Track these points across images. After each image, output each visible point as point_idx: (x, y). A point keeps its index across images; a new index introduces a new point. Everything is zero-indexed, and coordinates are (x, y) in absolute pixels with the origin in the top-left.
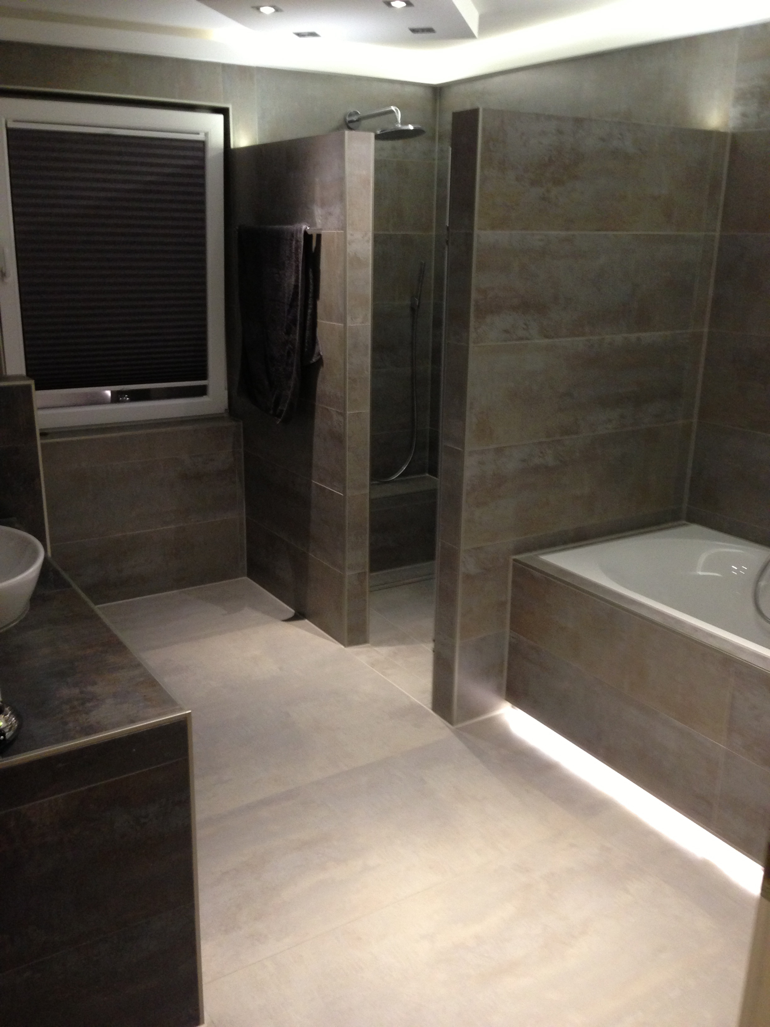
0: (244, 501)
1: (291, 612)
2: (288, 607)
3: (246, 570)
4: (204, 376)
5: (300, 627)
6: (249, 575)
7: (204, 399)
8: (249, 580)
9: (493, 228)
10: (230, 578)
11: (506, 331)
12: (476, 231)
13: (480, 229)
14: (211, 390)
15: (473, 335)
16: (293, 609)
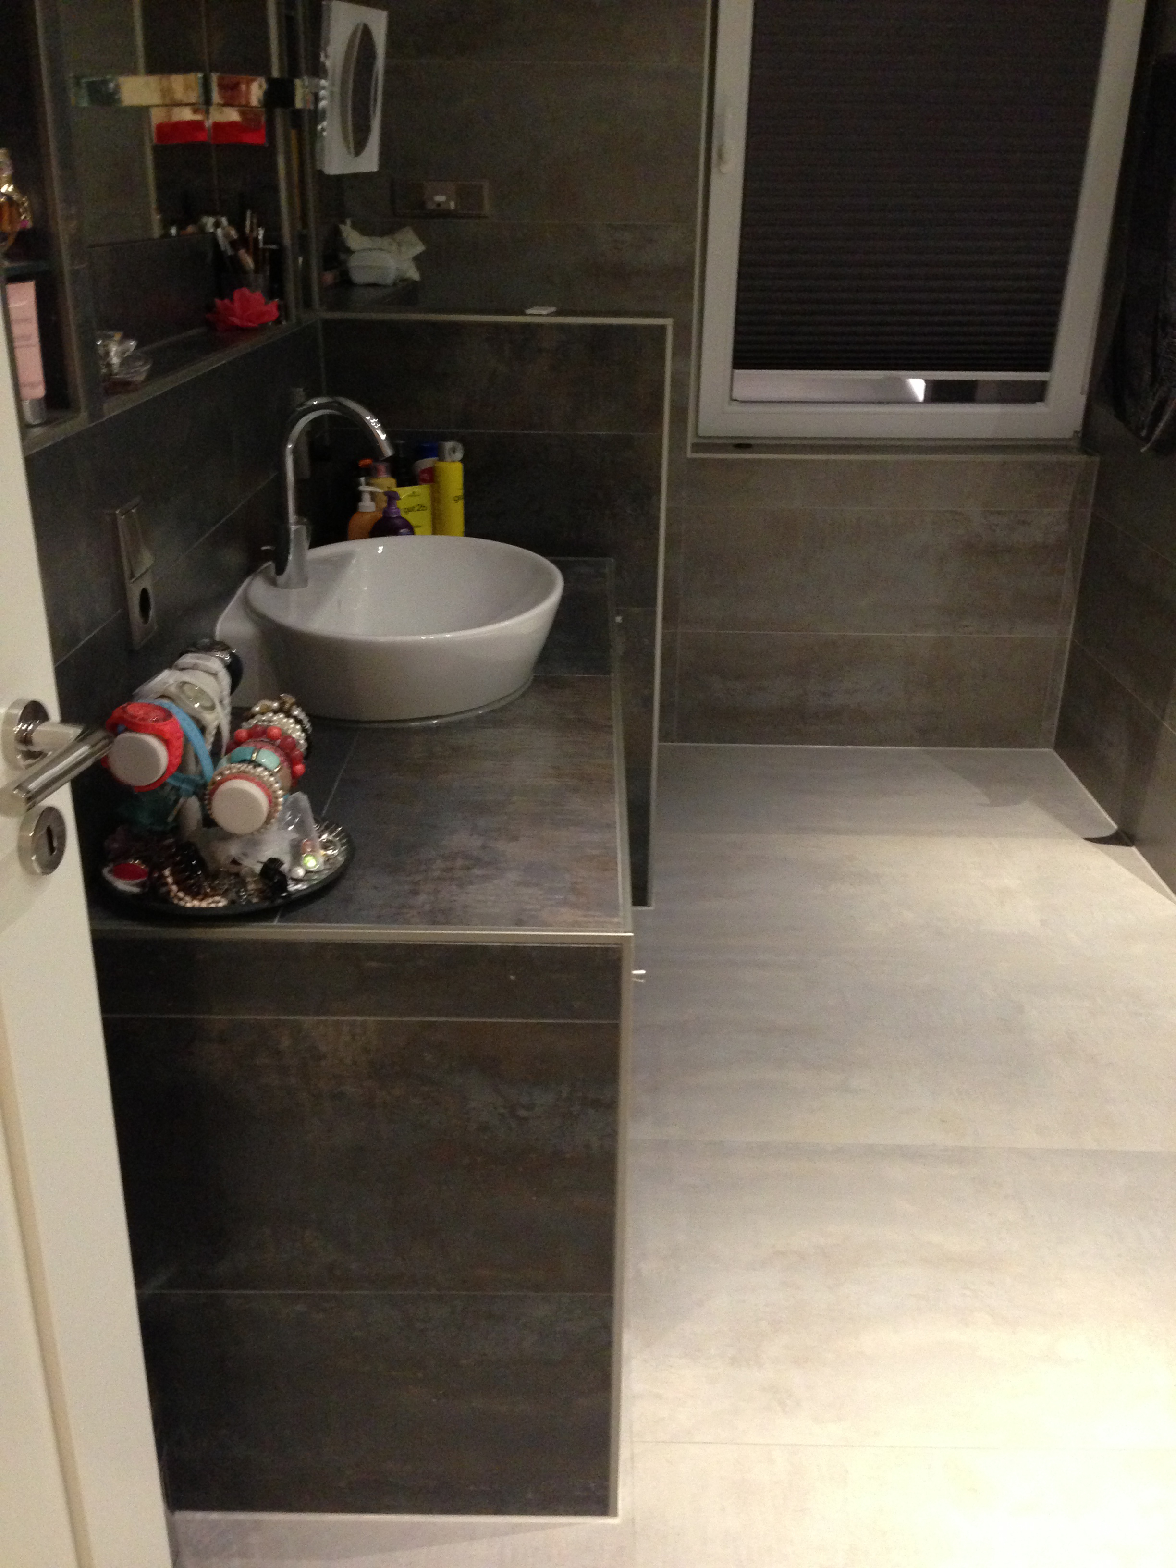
0: (1074, 610)
1: (1112, 826)
2: (1108, 817)
3: (1053, 739)
4: (1045, 364)
5: (1116, 859)
6: (1059, 747)
7: (1038, 408)
8: (1055, 754)
10: (1022, 746)
14: (1052, 393)
16: (1116, 823)
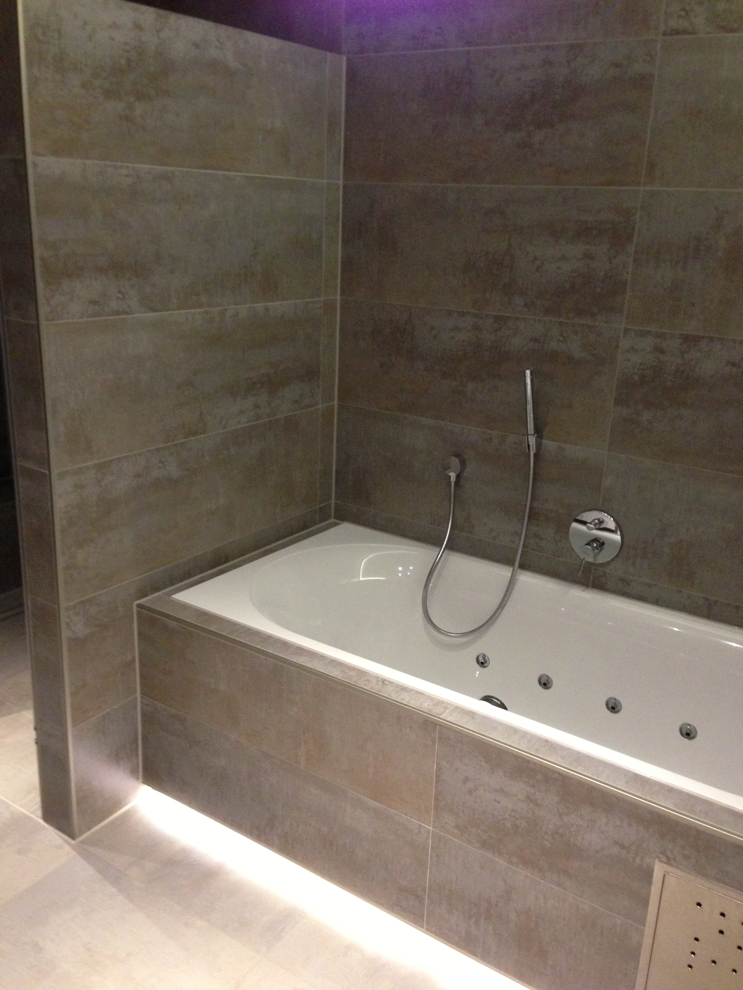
9: (56, 153)
11: (94, 302)
12: (30, 158)
13: (35, 153)
15: (43, 309)
